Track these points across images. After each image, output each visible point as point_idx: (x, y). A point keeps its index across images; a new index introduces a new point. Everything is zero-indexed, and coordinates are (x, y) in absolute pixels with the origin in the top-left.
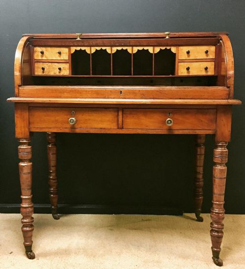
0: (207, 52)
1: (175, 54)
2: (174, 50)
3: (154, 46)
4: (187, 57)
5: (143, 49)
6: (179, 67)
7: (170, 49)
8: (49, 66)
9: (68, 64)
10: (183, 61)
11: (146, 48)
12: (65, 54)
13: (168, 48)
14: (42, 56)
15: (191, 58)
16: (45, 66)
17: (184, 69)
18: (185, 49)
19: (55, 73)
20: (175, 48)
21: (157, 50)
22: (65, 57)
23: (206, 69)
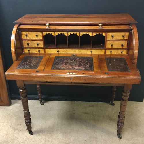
0: (124, 36)
1: (104, 37)
2: (104, 34)
3: (92, 32)
4: (111, 38)
5: (86, 34)
6: (107, 44)
7: (102, 34)
8: (31, 43)
9: (42, 42)
10: (109, 41)
12: (40, 36)
13: (101, 33)
14: (26, 37)
15: (114, 39)
16: (29, 42)
17: (109, 45)
18: (110, 34)
19: (35, 46)
20: (105, 33)
21: (94, 34)
22: (40, 37)
23: (122, 46)
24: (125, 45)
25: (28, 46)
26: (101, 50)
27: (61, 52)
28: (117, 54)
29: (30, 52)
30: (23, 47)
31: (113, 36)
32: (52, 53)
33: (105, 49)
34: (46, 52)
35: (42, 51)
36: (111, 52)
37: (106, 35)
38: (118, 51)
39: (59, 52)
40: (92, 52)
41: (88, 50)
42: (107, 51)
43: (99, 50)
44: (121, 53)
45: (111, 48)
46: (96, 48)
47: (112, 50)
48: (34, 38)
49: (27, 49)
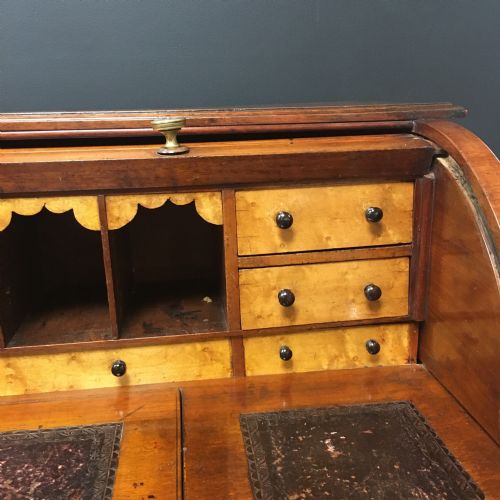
0: (375, 218)
1: (216, 231)
2: (209, 208)
3: (102, 193)
4: (278, 240)
5: (44, 209)
6: (243, 290)
7: (193, 204)
10: (260, 261)
11: (57, 205)
13: (181, 199)
15: (299, 244)
17: (267, 295)
18: (266, 203)
20: (217, 198)
21: (124, 210)
23: (374, 296)
24: (390, 288)
26: (199, 346)
28: (340, 365)
31: (285, 223)
33: (238, 338)
36: (287, 356)
37: (230, 210)
38: (343, 342)
40: (119, 370)
41: (85, 356)
42: (251, 347)
43: (188, 348)
44: (364, 361)
45: (287, 323)
46: (159, 331)
47: (295, 343)
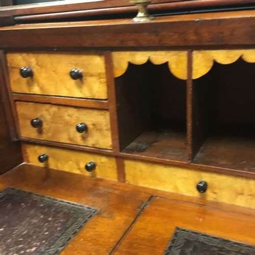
8: (53, 116)
9: (107, 114)
14: (30, 85)
19: (70, 139)
22: (98, 88)
25: (40, 132)
27: (225, 198)
29: (53, 165)
30: (17, 134)
32: (167, 188)
34: (128, 178)
35: (107, 170)
39: (210, 196)
48: (64, 93)
49: (37, 148)
